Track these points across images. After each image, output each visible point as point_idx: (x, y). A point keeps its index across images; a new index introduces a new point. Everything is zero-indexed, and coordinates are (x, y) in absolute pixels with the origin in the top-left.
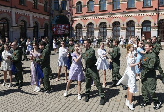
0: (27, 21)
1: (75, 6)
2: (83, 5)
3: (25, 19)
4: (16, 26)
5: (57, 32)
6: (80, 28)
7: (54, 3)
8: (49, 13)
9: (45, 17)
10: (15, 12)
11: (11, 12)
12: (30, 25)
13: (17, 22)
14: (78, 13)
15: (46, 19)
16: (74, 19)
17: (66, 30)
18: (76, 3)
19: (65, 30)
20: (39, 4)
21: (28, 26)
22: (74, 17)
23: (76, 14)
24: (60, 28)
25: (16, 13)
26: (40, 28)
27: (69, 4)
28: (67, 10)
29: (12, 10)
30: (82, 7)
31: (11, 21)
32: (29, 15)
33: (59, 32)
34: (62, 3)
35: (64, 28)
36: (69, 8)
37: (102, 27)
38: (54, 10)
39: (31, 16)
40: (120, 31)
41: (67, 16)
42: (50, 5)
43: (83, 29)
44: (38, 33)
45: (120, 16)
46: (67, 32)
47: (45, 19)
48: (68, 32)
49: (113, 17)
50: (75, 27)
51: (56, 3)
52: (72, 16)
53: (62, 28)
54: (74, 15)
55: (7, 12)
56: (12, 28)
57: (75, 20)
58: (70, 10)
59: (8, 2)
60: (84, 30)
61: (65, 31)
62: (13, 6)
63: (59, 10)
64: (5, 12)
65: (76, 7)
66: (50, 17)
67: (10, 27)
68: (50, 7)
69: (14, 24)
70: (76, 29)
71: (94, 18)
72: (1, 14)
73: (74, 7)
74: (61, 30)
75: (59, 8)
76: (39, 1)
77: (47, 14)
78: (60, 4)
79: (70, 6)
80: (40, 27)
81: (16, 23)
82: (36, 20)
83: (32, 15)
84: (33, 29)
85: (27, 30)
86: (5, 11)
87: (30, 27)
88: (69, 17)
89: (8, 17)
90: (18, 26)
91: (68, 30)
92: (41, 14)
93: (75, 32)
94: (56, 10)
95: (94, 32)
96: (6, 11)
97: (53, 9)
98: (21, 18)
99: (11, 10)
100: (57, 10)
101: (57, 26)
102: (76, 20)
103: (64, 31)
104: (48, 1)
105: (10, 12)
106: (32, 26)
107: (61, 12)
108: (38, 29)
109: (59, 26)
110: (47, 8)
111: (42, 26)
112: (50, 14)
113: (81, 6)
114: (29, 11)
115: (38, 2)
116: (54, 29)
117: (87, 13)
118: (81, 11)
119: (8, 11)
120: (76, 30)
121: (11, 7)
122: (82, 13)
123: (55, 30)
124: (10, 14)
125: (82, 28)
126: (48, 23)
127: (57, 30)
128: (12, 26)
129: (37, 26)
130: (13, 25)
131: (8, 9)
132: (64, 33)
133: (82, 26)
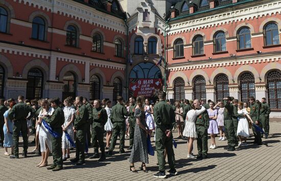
0: (78, 73)
1: (172, 46)
2: (185, 43)
3: (76, 70)
4: (57, 80)
6: (180, 86)
7: (135, 41)
9: (117, 67)
10: (57, 58)
11: (49, 57)
12: (84, 79)
13: (59, 74)
14: (177, 57)
17: (156, 90)
18: (174, 40)
19: (153, 88)
20: (106, 44)
21: (80, 81)
22: (171, 66)
23: (173, 59)
24: (145, 86)
25: (59, 59)
26: (104, 86)
27: (162, 43)
28: (157, 53)
29: (52, 55)
30: (184, 47)
31: (47, 73)
32: (83, 63)
34: (149, 42)
35: (151, 85)
36: (162, 50)
37: (220, 83)
38: (135, 54)
39: (86, 65)
40: (255, 90)
42: (128, 46)
43: (186, 87)
44: (101, 93)
45: (251, 62)
46: (157, 93)
47: (116, 70)
49: (239, 63)
50: (171, 84)
51: (138, 42)
52: (166, 63)
53: (148, 86)
54: (170, 61)
55: (43, 57)
56: (49, 84)
57: (171, 70)
58: (163, 52)
59: (46, 42)
60: (187, 89)
61: (153, 91)
62: (53, 48)
64: (38, 58)
65: (173, 48)
66: (127, 67)
67: (45, 82)
68: (128, 49)
69: (52, 77)
70: (175, 87)
71: (204, 67)
72: (32, 60)
73: (171, 48)
74: (146, 89)
77: (120, 61)
78: (145, 43)
79: (163, 47)
80: (104, 84)
81: (57, 76)
82: (97, 71)
83: (88, 62)
84: (91, 86)
85: (78, 89)
87: (84, 83)
89: (43, 66)
90: (61, 80)
92: (108, 60)
93: (172, 92)
94: (138, 54)
95: (205, 93)
96: (41, 56)
97: (132, 51)
98: (68, 68)
99: (51, 54)
100: (141, 54)
101: (140, 82)
103: (151, 92)
104: (124, 40)
105: (47, 58)
106: (87, 81)
108: (101, 86)
109: (142, 82)
110: (122, 51)
111: (108, 82)
113: (182, 46)
114: (83, 55)
115: (103, 42)
116: (134, 88)
117: (192, 57)
118: (182, 53)
119: (45, 57)
120: (174, 90)
121: (50, 50)
122: (184, 58)
124: (48, 61)
125: (184, 85)
126: (121, 76)
128: (49, 81)
129: (99, 82)
130: (51, 80)
131: (44, 54)
132: (152, 94)
133: (183, 81)
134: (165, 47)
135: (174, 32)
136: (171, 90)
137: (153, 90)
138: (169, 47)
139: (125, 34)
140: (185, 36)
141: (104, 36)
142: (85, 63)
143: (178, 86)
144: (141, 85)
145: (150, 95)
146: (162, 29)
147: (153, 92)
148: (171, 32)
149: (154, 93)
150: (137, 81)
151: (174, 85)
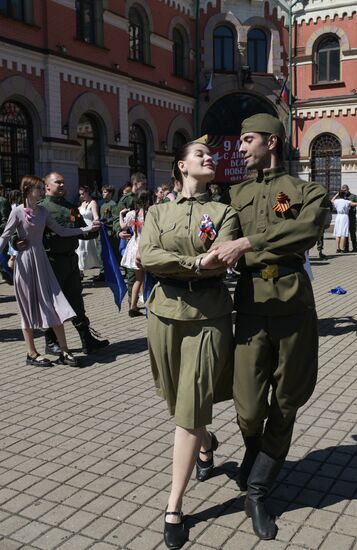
0: (107, 118)
1: (309, 52)
2: (344, 47)
3: (101, 110)
4: (65, 137)
5: (228, 172)
6: (330, 154)
7: (214, 37)
8: (192, 82)
9: (177, 104)
10: (62, 75)
11: (42, 71)
12: (118, 135)
13: (68, 122)
14: (321, 83)
15: (178, 113)
16: (303, 112)
18: (314, 37)
20: (155, 40)
21: (111, 141)
22: (304, 105)
23: (312, 88)
25: (66, 79)
26: (157, 153)
27: (282, 44)
28: (270, 70)
29: (50, 66)
30: (342, 57)
31: (41, 116)
32: (115, 92)
33: (236, 171)
34: (249, 39)
36: (281, 62)
39: (121, 95)
41: (272, 98)
42: (199, 50)
43: (346, 157)
47: (176, 113)
50: (304, 150)
51: (222, 38)
52: (294, 100)
54: (303, 92)
55: (29, 71)
56: (49, 148)
57: (305, 115)
58: (284, 70)
59: (32, 26)
60: (347, 163)
62: (51, 46)
63: (234, 72)
64: (19, 74)
65: (311, 58)
67: (38, 142)
68: (198, 56)
69: (55, 131)
70: (313, 158)
72: (5, 79)
73: (306, 59)
75: (237, 59)
76: (152, 28)
77: (184, 89)
78: (242, 44)
79: (284, 56)
80: (157, 147)
81: (65, 126)
82: (142, 113)
83: (126, 89)
84: (132, 153)
85: (108, 160)
86: (20, 69)
87: (119, 144)
88: (278, 102)
89: (32, 96)
90: (73, 137)
92: (161, 85)
93: (307, 170)
94: (223, 71)
96: (24, 67)
97: (208, 64)
98: (84, 105)
99: (45, 62)
100: (229, 73)
102: (313, 115)
104: (189, 32)
105: (38, 73)
106: (124, 141)
107: (244, 82)
108: (150, 154)
109: (233, 144)
110: (186, 61)
111: (163, 143)
112: (196, 91)
113: (335, 56)
114: (113, 69)
115: (150, 33)
118: (335, 73)
119: (33, 69)
120: (312, 165)
121: (45, 51)
122: (342, 85)
124: (40, 82)
125: (339, 154)
126: (186, 128)
127: (224, 164)
128: (49, 140)
129: (144, 145)
130: (53, 135)
131: (30, 61)
133: (338, 142)
134: (291, 56)
135: (314, 16)
138: (299, 55)
139: (192, 14)
140: (345, 28)
141: (150, 18)
142: (118, 89)
143: (323, 155)
144: (231, 152)
146: (283, 8)
148: (306, 17)
150: (222, 142)
151: (313, 153)
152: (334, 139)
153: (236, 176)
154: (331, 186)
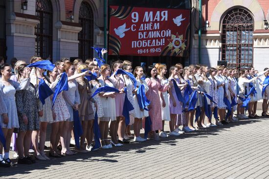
5: (135, 44)
6: (241, 29)
17: (174, 37)
19: (168, 33)
21: (17, 8)
24: (148, 27)
26: (64, 23)
33: (143, 44)
35: (165, 25)
43: (258, 32)
46: (177, 44)
48: (183, 46)
53: (157, 26)
60: (260, 38)
61: (168, 40)
70: (224, 32)
74: (152, 35)
80: (63, 17)
84: (38, 22)
85: (13, 29)
91: (180, 38)
101: (135, 16)
103: (163, 42)
106: (31, 9)
108: (56, 24)
109: (141, 17)
111: (70, 12)
116: (121, 31)
120: (223, 39)
123: (122, 36)
125: (251, 28)
127: (131, 36)
129: (50, 14)
132: (164, 48)
133: (250, 16)
136: (215, 39)
137: (166, 38)
143: (234, 29)
144: (138, 24)
145: (159, 50)
147: (167, 43)
149: (171, 45)
150: (129, 14)
151: (224, 27)
152: (246, 12)
153: (142, 48)
154: (242, 62)
